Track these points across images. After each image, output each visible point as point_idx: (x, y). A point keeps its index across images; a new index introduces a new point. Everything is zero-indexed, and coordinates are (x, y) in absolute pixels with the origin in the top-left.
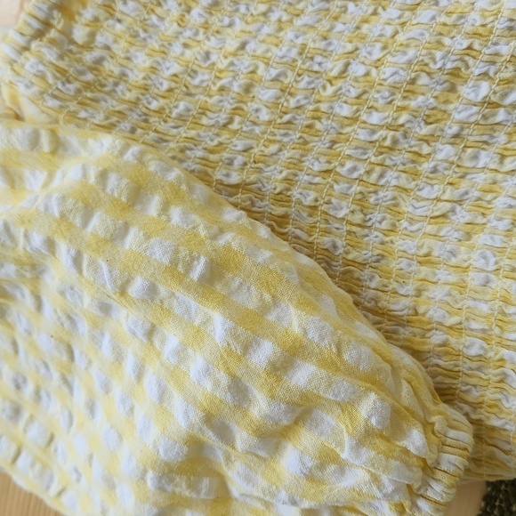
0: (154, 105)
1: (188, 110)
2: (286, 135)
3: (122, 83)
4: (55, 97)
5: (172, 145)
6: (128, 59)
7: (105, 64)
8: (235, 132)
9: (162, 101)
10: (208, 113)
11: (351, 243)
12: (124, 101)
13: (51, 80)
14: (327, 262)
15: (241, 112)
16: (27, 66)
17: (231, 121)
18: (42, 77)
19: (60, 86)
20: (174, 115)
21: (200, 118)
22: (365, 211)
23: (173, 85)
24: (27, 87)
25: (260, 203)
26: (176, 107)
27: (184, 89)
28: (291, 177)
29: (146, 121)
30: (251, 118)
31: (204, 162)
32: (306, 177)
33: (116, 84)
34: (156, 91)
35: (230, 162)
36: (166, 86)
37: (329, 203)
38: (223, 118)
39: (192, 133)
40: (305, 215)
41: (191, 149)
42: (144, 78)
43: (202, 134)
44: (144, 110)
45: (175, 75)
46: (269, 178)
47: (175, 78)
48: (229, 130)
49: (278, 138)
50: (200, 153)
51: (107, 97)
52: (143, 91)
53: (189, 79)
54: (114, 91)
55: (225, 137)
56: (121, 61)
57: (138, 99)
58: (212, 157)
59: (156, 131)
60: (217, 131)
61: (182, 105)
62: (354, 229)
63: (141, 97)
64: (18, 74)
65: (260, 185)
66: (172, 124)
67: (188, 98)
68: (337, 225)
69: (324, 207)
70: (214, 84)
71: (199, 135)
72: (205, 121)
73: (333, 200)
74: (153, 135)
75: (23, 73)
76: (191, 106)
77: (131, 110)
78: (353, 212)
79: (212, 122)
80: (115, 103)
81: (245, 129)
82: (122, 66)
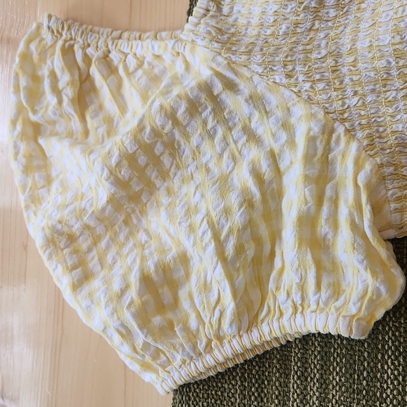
0: (269, 32)
1: (288, 28)
2: (346, 19)
3: (249, 27)
4: (218, 42)
5: (285, 49)
6: (250, 13)
7: (239, 20)
8: (317, 30)
9: (272, 28)
10: (299, 25)
11: (399, 56)
12: (252, 37)
13: (214, 35)
14: (387, 73)
15: (318, 18)
16: (201, 30)
17: (313, 25)
18: (209, 33)
19: (219, 37)
20: (281, 34)
21: (296, 30)
22: (400, 33)
23: (276, 17)
24: (202, 40)
25: (340, 60)
26: (281, 29)
27: (282, 17)
28: (354, 38)
29: (266, 42)
30: (325, 19)
31: (304, 52)
32: (363, 34)
33: (246, 29)
34: (267, 24)
35: (319, 46)
36: (272, 20)
37: (378, 39)
38: (309, 24)
39: (294, 39)
40: (366, 53)
41: (295, 47)
42: (259, 20)
43: (300, 37)
44: (264, 37)
45: (275, 12)
46: (343, 45)
47: (276, 13)
48: (314, 30)
49: (343, 22)
50: (301, 48)
51: (244, 38)
52: (261, 27)
53: (283, 10)
54: (246, 33)
55: (312, 34)
56: (246, 16)
57: (259, 32)
58: (308, 47)
59: (273, 46)
60: (307, 33)
61: (284, 27)
62: (397, 47)
63: (260, 30)
64: (197, 35)
65: (338, 50)
66: (281, 39)
67: (286, 21)
68: (386, 50)
69: (376, 43)
70: (299, 7)
71: (298, 39)
72: (299, 30)
73: (380, 37)
74: (272, 48)
75: (199, 34)
76: (289, 25)
77: (257, 39)
78: (393, 37)
79: (303, 30)
80: (248, 39)
81: (322, 26)
82: (247, 18)
